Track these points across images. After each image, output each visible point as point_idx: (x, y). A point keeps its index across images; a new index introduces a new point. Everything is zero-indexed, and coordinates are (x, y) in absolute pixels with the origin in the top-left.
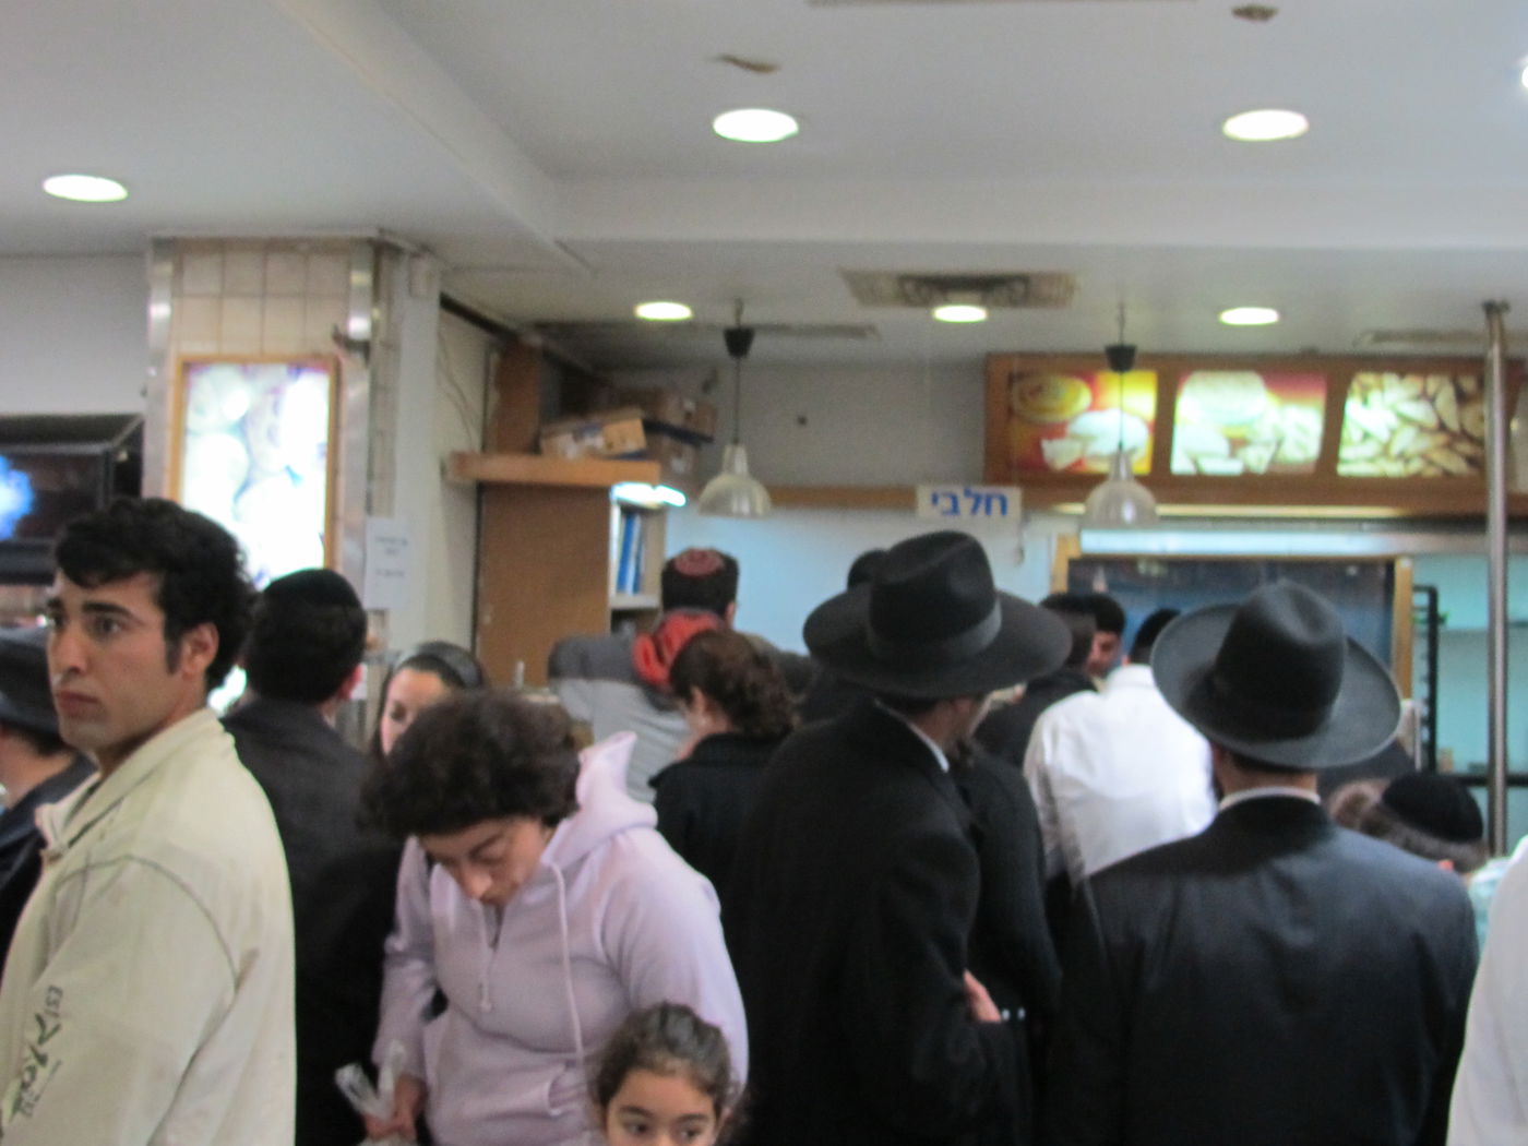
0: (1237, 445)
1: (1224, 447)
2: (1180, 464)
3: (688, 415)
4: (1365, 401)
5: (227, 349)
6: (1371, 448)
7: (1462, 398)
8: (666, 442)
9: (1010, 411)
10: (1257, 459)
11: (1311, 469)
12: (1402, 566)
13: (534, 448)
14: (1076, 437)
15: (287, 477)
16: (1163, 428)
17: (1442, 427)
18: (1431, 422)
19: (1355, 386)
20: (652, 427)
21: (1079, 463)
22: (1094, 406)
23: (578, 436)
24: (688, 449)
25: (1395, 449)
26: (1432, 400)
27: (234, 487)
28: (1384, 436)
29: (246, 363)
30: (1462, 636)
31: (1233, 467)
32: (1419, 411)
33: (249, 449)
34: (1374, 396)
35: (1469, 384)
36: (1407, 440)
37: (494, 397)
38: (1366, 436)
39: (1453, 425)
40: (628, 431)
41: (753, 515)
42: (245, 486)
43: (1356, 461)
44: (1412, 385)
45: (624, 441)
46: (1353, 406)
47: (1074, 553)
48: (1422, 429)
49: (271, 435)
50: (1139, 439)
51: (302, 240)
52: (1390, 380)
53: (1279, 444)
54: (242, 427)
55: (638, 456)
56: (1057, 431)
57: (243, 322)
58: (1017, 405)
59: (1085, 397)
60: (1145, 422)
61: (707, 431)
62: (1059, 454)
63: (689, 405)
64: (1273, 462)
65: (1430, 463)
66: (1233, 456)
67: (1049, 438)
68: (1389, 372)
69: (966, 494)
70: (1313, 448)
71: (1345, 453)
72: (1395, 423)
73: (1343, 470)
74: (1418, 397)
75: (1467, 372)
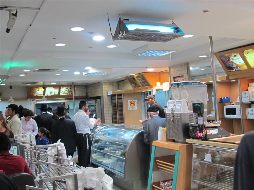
0: (51, 93)
1: (50, 93)
2: (46, 95)
4: (62, 89)
6: (63, 93)
7: (70, 88)
9: (31, 91)
10: (53, 94)
11: (57, 95)
12: (66, 103)
16: (44, 92)
17: (69, 91)
18: (68, 90)
19: (61, 88)
21: (37, 95)
22: (38, 90)
26: (68, 89)
28: (64, 92)
30: (71, 109)
31: (51, 95)
32: (67, 89)
34: (63, 88)
35: (71, 87)
36: (66, 92)
38: (62, 92)
39: (70, 91)
43: (62, 94)
44: (66, 87)
46: (61, 89)
47: (36, 104)
48: (67, 91)
50: (42, 93)
52: (64, 87)
53: (55, 93)
56: (35, 93)
59: (37, 90)
62: (35, 95)
65: (68, 94)
66: (51, 94)
67: (34, 93)
68: (64, 86)
69: (32, 99)
70: (58, 93)
71: (61, 93)
72: (65, 91)
73: (60, 95)
74: (67, 88)
75: (71, 86)
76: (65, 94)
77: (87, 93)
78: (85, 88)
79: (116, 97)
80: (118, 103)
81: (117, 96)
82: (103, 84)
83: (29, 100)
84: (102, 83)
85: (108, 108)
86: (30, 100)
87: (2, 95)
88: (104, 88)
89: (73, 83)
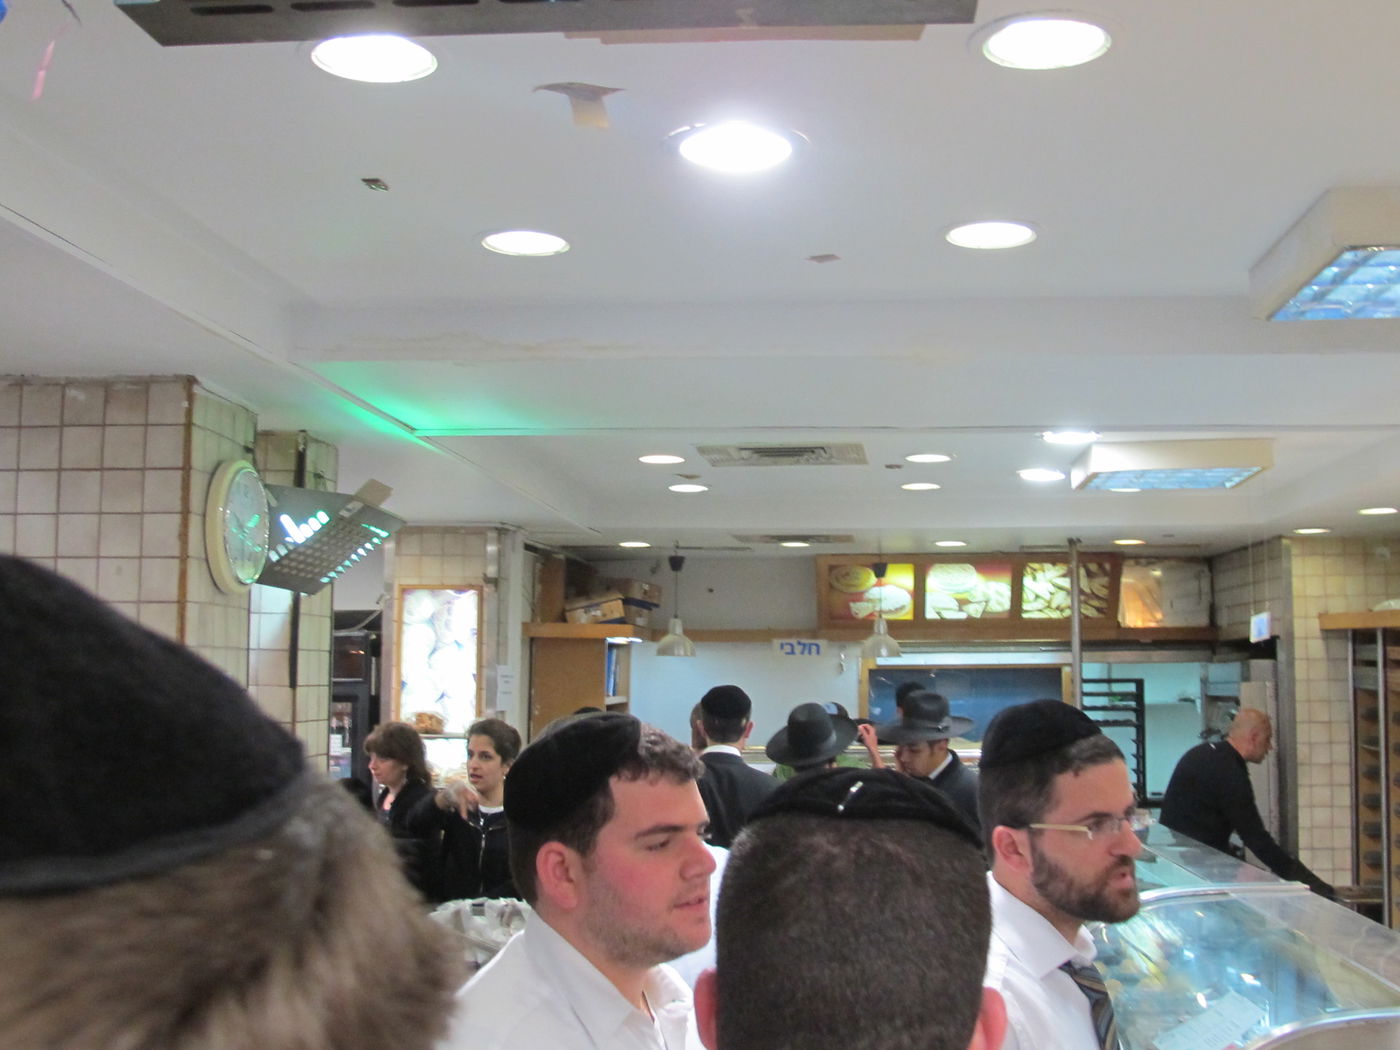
0: (962, 603)
1: (955, 605)
2: (930, 614)
3: (645, 592)
4: (1034, 578)
5: (425, 582)
6: (1040, 604)
7: (1090, 574)
8: (634, 608)
9: (831, 587)
10: (975, 611)
11: (1006, 616)
12: (1066, 670)
13: (563, 619)
14: (869, 600)
15: (455, 645)
16: (919, 594)
17: (1080, 591)
18: (1074, 588)
19: (1028, 570)
20: (627, 602)
21: (873, 614)
22: (879, 584)
23: (587, 609)
24: (645, 611)
25: (1054, 605)
26: (1073, 576)
27: (430, 651)
28: (1047, 597)
29: (434, 588)
31: (962, 616)
32: (1066, 583)
33: (435, 632)
34: (1039, 575)
35: (1093, 567)
36: (1061, 599)
37: (539, 587)
38: (1037, 597)
39: (1087, 590)
40: (614, 607)
41: (686, 655)
42: (434, 651)
43: (1032, 610)
44: (1061, 569)
45: (612, 612)
46: (1027, 581)
47: (872, 667)
48: (1069, 593)
49: (447, 625)
50: (906, 600)
51: (462, 527)
52: (1048, 566)
53: (987, 602)
54: (432, 620)
55: (621, 621)
56: (859, 597)
57: (432, 569)
58: (836, 584)
59: (874, 579)
60: (909, 592)
61: (655, 602)
62: (861, 610)
63: (646, 587)
64: (984, 612)
66: (961, 610)
67: (854, 601)
68: (1046, 562)
69: (799, 643)
70: (1006, 605)
71: (1025, 606)
72: (1053, 589)
73: (1025, 616)
74: (1064, 576)
75: (1091, 561)
76: (1056, 615)
77: (1213, 611)
78: (1198, 577)
79: (1376, 650)
80: (1391, 698)
81: (1385, 645)
82: (1295, 551)
83: (782, 646)
84: (1285, 542)
85: (1329, 723)
86: (788, 649)
87: (657, 606)
88: (1297, 584)
89: (1071, 542)
